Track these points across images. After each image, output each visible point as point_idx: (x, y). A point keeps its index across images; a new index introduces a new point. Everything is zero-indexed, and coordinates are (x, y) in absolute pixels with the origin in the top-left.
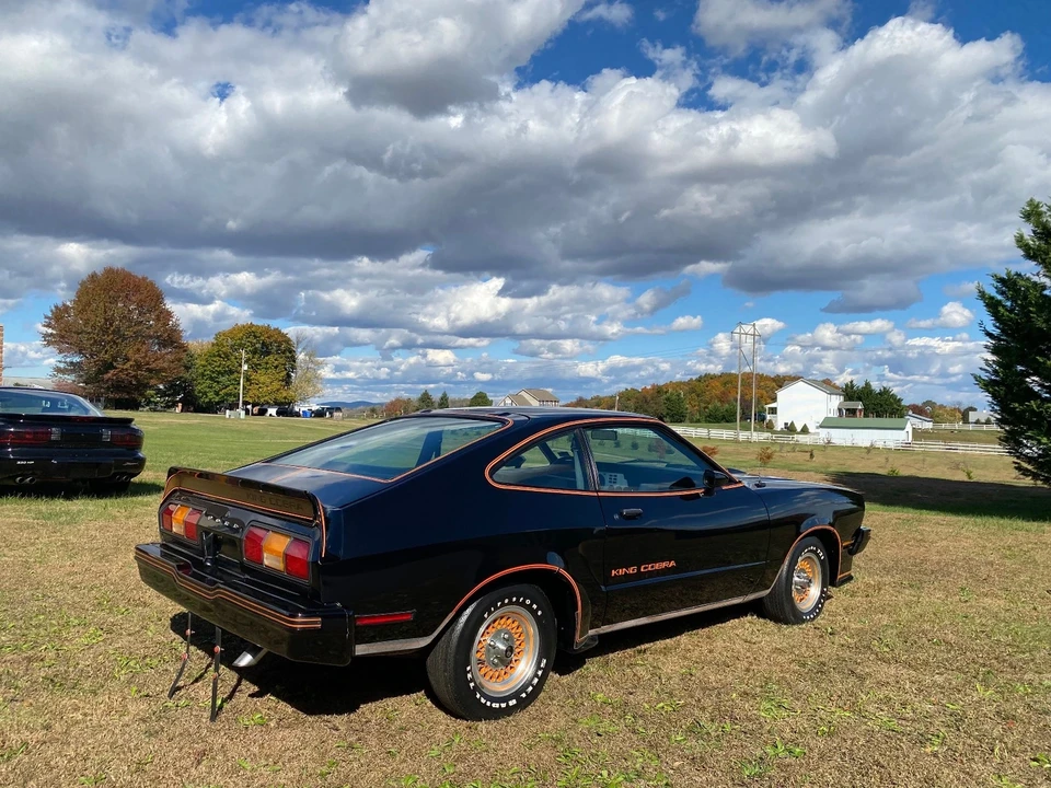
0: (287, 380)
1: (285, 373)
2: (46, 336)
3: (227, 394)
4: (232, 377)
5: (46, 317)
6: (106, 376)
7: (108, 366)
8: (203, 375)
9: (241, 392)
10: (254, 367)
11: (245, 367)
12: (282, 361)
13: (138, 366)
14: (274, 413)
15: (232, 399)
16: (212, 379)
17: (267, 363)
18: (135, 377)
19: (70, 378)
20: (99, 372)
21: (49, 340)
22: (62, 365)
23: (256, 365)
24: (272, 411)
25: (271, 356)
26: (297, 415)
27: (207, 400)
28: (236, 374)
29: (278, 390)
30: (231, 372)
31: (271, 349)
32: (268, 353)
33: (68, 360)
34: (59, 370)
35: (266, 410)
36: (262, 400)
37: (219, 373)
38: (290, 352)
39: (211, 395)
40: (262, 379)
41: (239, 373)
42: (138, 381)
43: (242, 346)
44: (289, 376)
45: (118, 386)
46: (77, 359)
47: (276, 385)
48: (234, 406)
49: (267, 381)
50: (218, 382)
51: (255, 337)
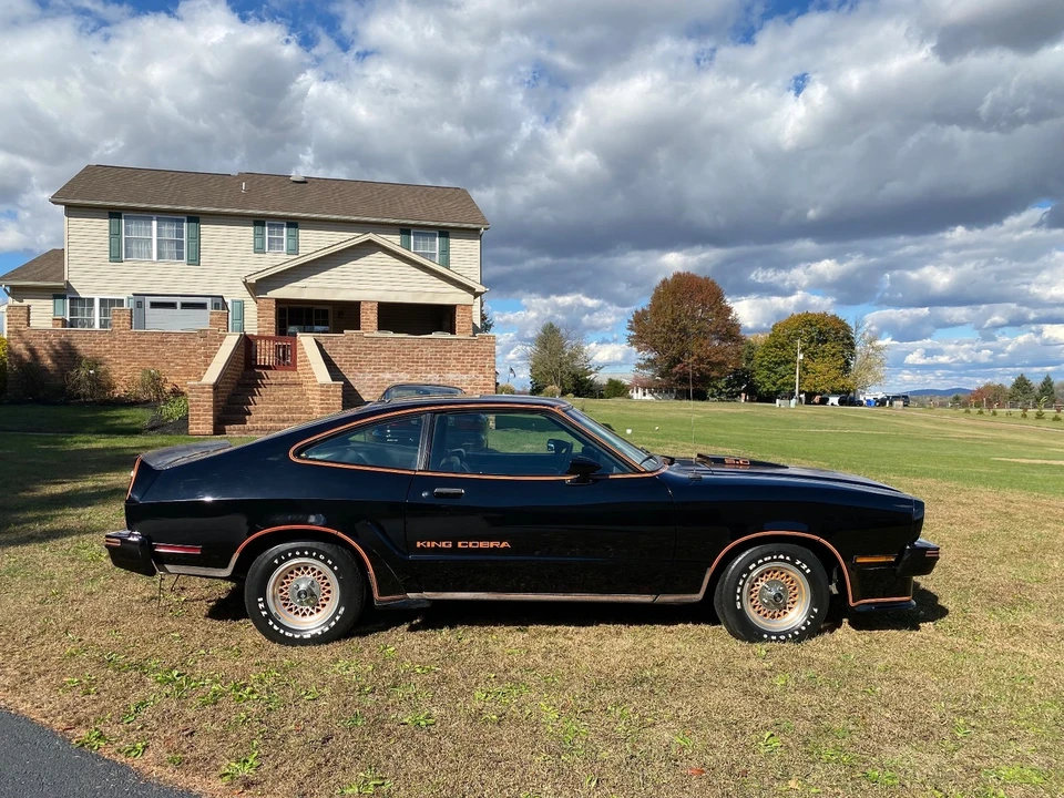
0: (846, 368)
1: (843, 360)
2: (630, 337)
3: (784, 384)
4: (789, 366)
5: (629, 321)
6: (675, 370)
7: (675, 361)
8: (761, 365)
9: (797, 381)
10: (811, 356)
11: (801, 357)
12: (840, 348)
13: (701, 360)
14: (836, 403)
15: (788, 389)
16: (769, 369)
17: (824, 352)
18: (698, 370)
19: (648, 373)
20: (671, 367)
21: (633, 341)
22: (642, 362)
23: (813, 353)
24: (834, 400)
25: (828, 344)
26: (860, 404)
27: (765, 390)
28: (792, 364)
29: (835, 378)
30: (788, 362)
31: (829, 337)
32: (825, 341)
33: (646, 357)
34: (639, 366)
35: (828, 399)
36: (819, 389)
37: (776, 363)
38: (848, 339)
39: (768, 385)
40: (819, 368)
41: (795, 362)
42: (701, 374)
43: (797, 335)
44: (848, 364)
45: (684, 379)
46: (652, 356)
47: (833, 373)
48: (791, 396)
49: (823, 371)
50: (776, 373)
51: (811, 325)
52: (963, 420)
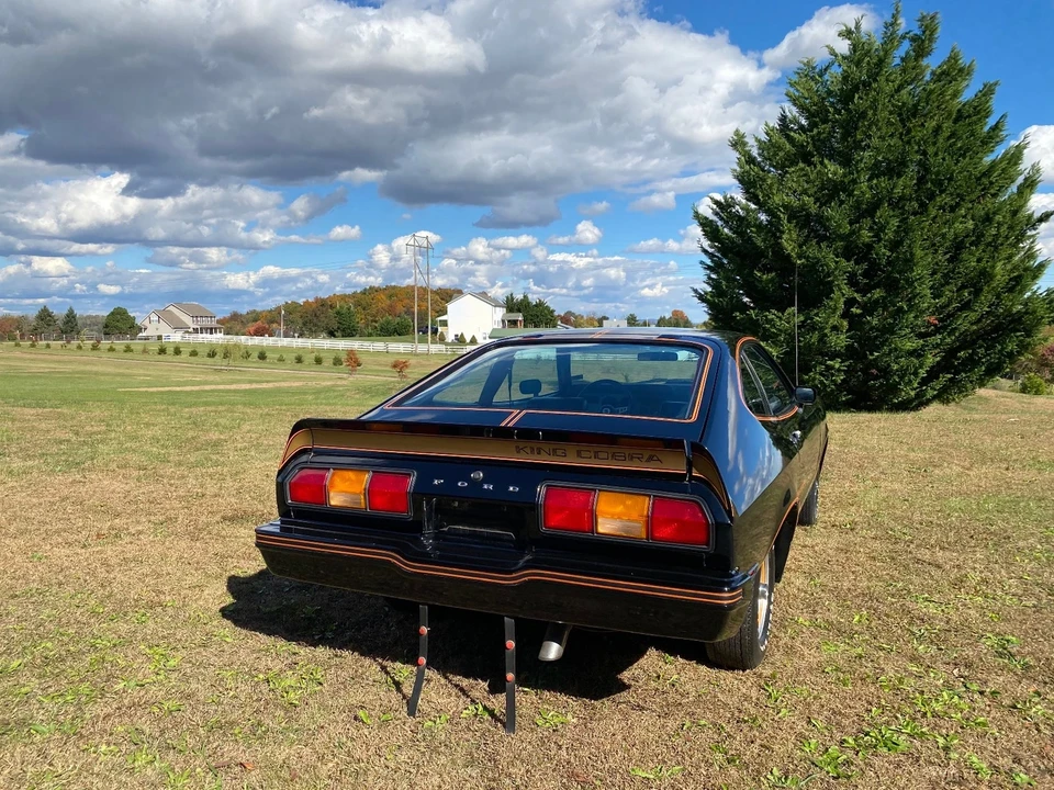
52: (17, 354)
